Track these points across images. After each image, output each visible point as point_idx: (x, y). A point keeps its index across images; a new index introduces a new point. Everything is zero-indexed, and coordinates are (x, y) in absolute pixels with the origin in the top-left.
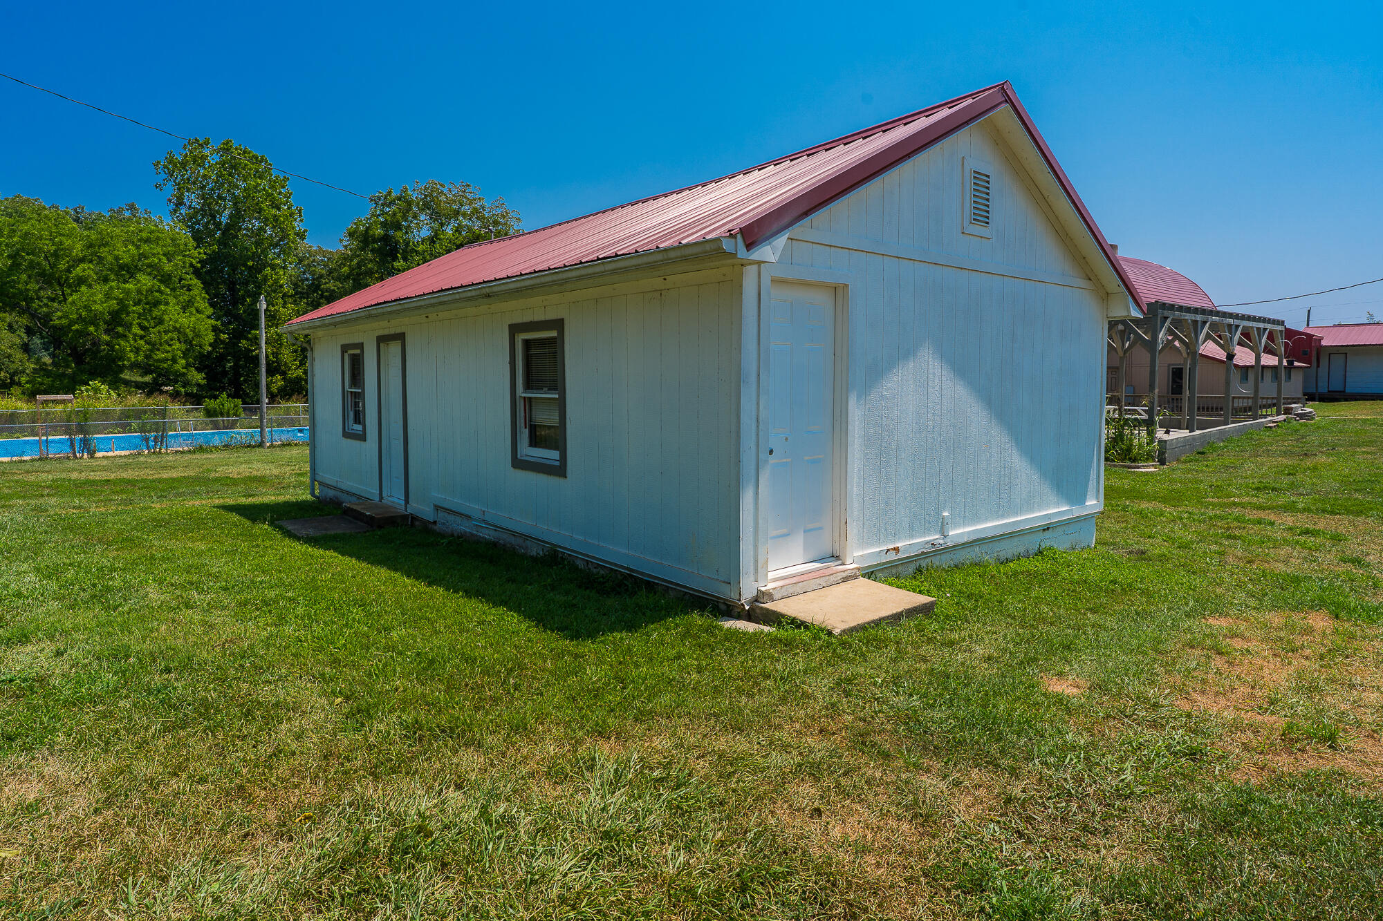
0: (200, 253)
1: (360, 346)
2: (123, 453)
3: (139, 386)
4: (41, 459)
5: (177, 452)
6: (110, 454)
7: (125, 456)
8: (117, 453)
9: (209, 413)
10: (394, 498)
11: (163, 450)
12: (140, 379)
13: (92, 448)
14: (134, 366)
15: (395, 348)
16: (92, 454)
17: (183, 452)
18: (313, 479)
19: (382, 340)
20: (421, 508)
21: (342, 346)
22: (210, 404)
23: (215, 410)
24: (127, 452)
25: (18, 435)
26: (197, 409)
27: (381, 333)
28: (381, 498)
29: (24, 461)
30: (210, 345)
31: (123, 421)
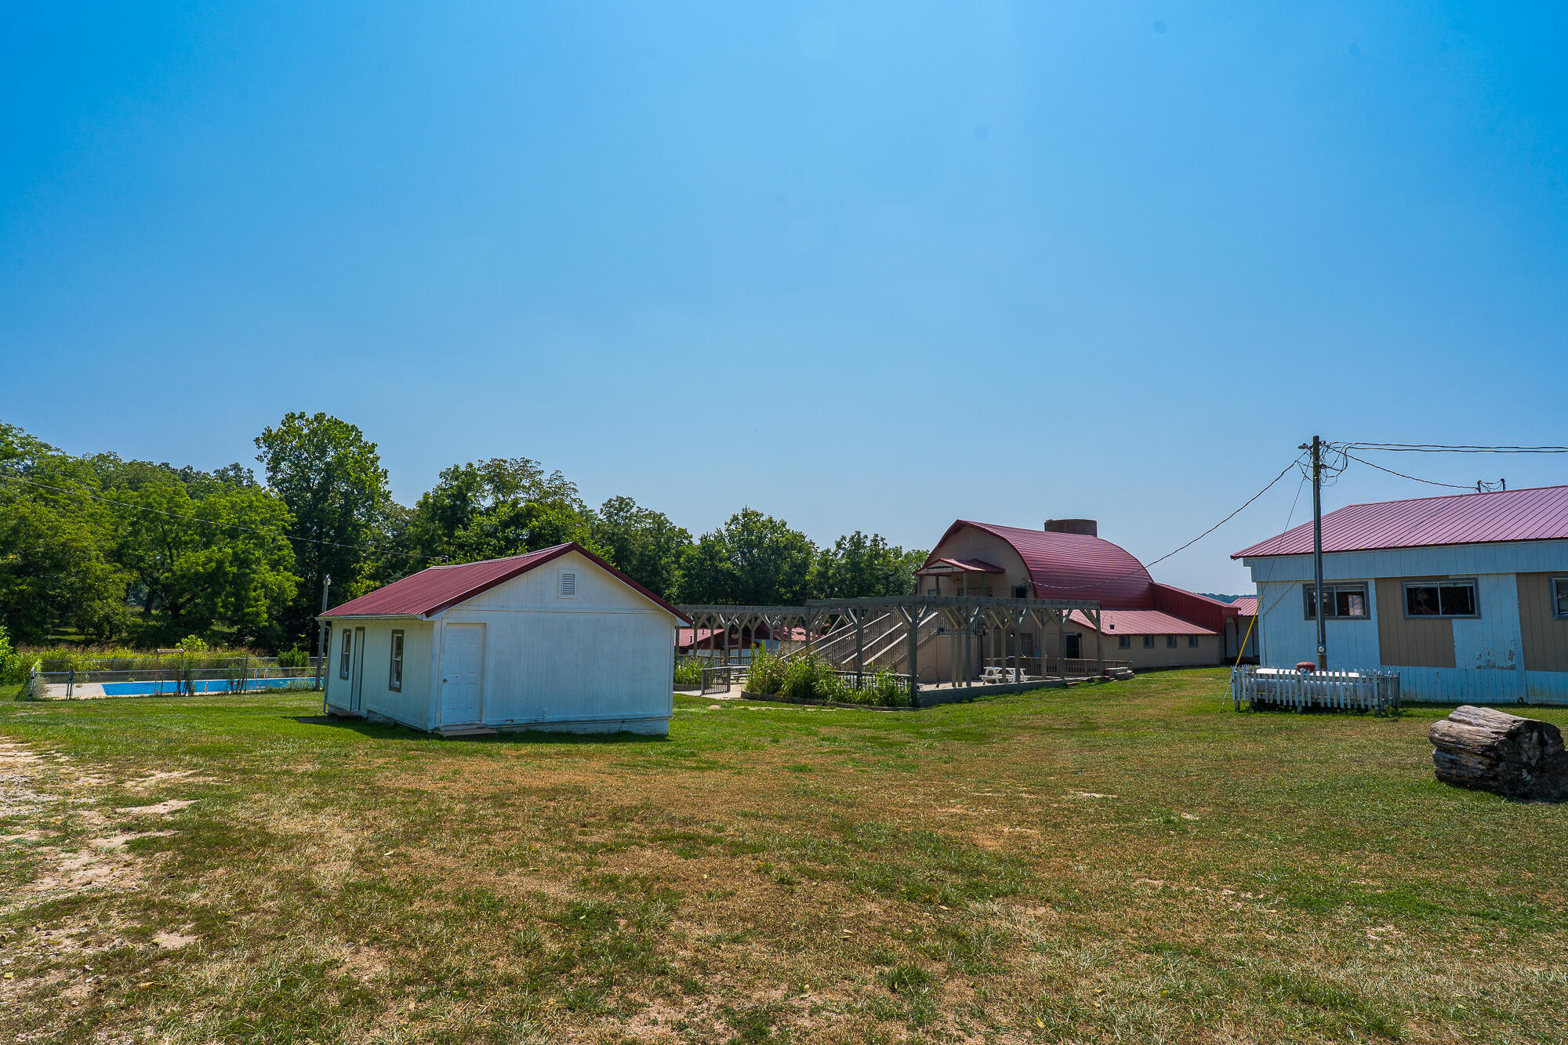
0: (292, 517)
1: (350, 631)
2: (213, 693)
3: (225, 637)
4: (157, 696)
5: (253, 693)
6: (204, 694)
7: (215, 695)
8: (208, 693)
9: (282, 663)
10: (355, 711)
11: (243, 692)
12: (226, 630)
13: (192, 688)
14: (222, 618)
15: (360, 634)
16: (191, 695)
17: (257, 693)
18: (325, 703)
19: (358, 629)
20: (363, 713)
21: (344, 630)
22: (284, 655)
23: (287, 661)
24: (217, 693)
25: (131, 679)
26: (273, 660)
27: (357, 626)
28: (351, 709)
29: (145, 697)
30: (292, 600)
31: (214, 670)
